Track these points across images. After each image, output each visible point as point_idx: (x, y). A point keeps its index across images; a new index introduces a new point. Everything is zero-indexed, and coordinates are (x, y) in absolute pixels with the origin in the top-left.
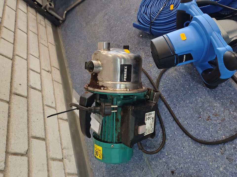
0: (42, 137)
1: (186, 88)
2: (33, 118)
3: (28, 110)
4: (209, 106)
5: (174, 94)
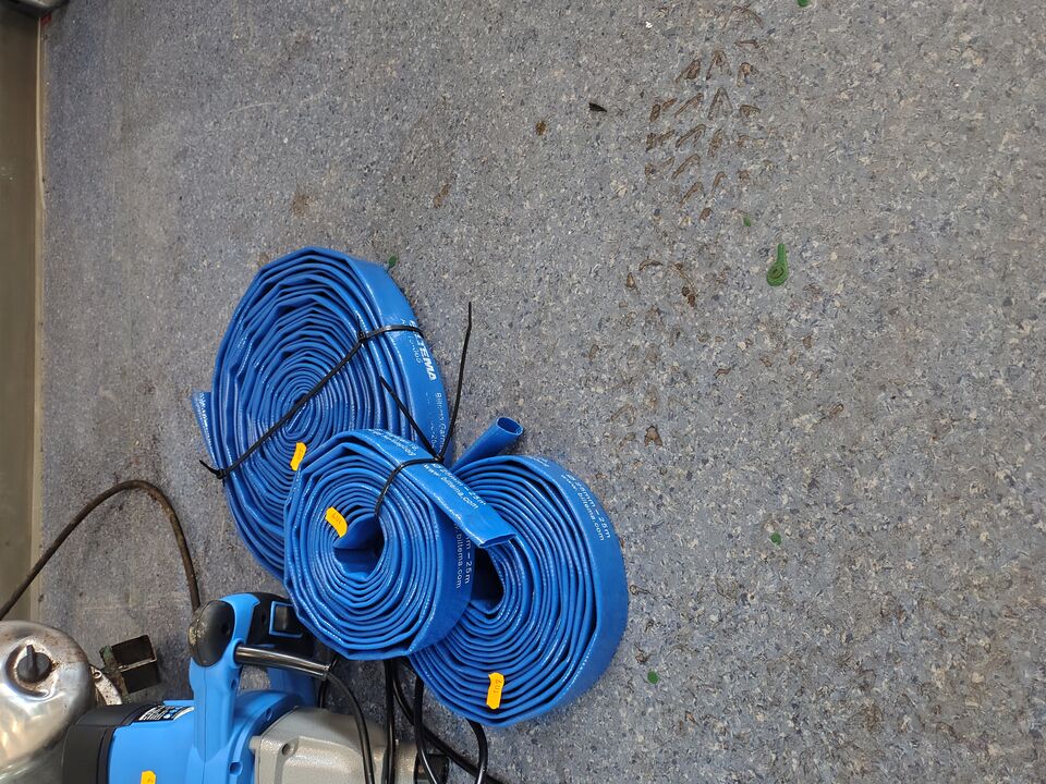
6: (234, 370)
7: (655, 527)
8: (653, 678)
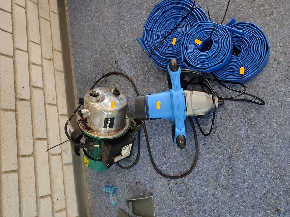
0: (44, 137)
1: (163, 126)
2: (36, 121)
3: (32, 114)
4: (173, 148)
5: (154, 127)
6: (150, 30)
7: (275, 32)
8: (278, 63)
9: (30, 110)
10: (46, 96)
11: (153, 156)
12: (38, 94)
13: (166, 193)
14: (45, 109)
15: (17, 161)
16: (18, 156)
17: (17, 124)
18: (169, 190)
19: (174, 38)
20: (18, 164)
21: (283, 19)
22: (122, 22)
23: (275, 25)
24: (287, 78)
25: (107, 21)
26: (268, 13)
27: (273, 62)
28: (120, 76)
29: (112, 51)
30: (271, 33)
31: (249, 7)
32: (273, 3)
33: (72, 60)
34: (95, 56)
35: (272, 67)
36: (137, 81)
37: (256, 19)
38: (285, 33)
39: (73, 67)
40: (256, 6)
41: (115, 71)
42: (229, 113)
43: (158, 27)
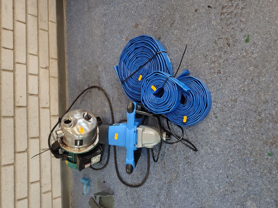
0: (37, 136)
2: (31, 124)
3: (27, 118)
6: (124, 61)
7: (218, 90)
8: (216, 117)
9: (26, 115)
10: (41, 101)
11: (118, 165)
12: (33, 101)
13: (123, 196)
14: (39, 112)
15: (14, 157)
16: (15, 152)
17: (14, 127)
18: (125, 194)
19: (140, 74)
20: (15, 159)
21: (226, 80)
22: (106, 42)
23: (220, 83)
24: (220, 132)
25: (95, 38)
26: (216, 71)
27: (213, 115)
28: (101, 92)
29: (97, 67)
30: (215, 90)
31: (203, 60)
32: (222, 63)
33: (66, 66)
34: (84, 67)
35: (211, 119)
36: (113, 100)
37: (206, 73)
38: (226, 93)
39: (66, 72)
40: (209, 61)
41: (98, 85)
42: (174, 147)
43: (130, 61)
